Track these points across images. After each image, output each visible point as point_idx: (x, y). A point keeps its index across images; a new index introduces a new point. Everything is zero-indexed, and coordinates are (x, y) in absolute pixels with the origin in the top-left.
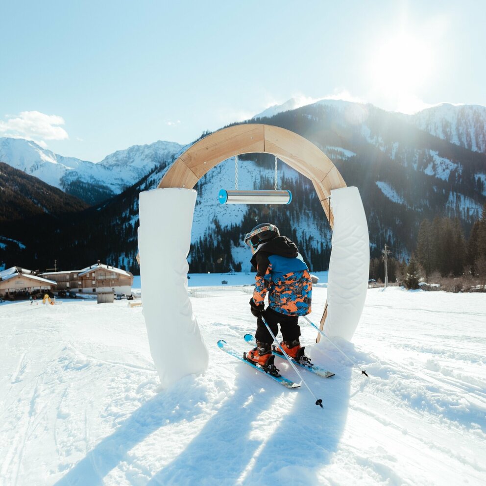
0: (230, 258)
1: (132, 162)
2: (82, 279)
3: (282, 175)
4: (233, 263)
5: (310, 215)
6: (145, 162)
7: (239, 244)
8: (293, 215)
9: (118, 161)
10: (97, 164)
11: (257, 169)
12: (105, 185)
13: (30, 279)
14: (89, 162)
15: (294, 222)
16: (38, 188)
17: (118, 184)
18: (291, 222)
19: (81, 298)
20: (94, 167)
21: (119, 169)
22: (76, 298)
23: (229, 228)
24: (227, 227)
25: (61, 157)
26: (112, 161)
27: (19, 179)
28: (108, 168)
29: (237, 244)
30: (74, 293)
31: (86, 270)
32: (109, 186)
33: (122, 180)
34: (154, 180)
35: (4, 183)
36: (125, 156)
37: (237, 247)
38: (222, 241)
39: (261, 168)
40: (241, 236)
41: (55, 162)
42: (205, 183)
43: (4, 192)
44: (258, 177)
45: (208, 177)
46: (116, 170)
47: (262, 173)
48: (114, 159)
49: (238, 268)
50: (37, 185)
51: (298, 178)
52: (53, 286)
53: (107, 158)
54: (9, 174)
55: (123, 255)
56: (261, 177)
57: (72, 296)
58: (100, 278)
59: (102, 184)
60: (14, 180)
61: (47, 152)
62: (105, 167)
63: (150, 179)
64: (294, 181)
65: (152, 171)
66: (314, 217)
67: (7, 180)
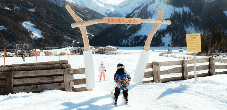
0: (161, 41)
1: (130, 4)
2: (105, 49)
3: (183, 10)
4: (162, 43)
5: (193, 25)
6: (135, 4)
7: (165, 36)
8: (186, 25)
9: (125, 4)
10: (118, 6)
11: (173, 8)
12: (120, 13)
13: (94, 49)
14: (115, 5)
15: (186, 28)
16: (98, 16)
17: (125, 13)
18: (185, 28)
19: (105, 54)
20: (117, 7)
21: (125, 7)
22: (103, 54)
23: (161, 30)
24: (160, 30)
25: (106, 4)
26: (123, 5)
27: (92, 13)
28: (121, 7)
29: (164, 36)
30: (103, 52)
31: (106, 47)
32: (122, 14)
33: (126, 11)
34: (136, 13)
35: (87, 14)
36: (127, 2)
37: (164, 37)
38: (158, 35)
39: (175, 7)
40: (165, 33)
41: (104, 6)
42: (154, 14)
43: (88, 18)
44: (173, 11)
45: (155, 11)
46: (124, 8)
47: (175, 9)
48: (124, 4)
49: (163, 45)
50: (98, 15)
51: (189, 10)
52: (99, 51)
53: (121, 3)
54: (89, 11)
55: (124, 40)
56: (175, 11)
57: (103, 53)
58: (109, 49)
59: (119, 13)
60: (91, 13)
61: (101, 3)
62: (120, 7)
63: (135, 12)
64: (188, 12)
65: (136, 9)
66: (194, 26)
67: (88, 13)
